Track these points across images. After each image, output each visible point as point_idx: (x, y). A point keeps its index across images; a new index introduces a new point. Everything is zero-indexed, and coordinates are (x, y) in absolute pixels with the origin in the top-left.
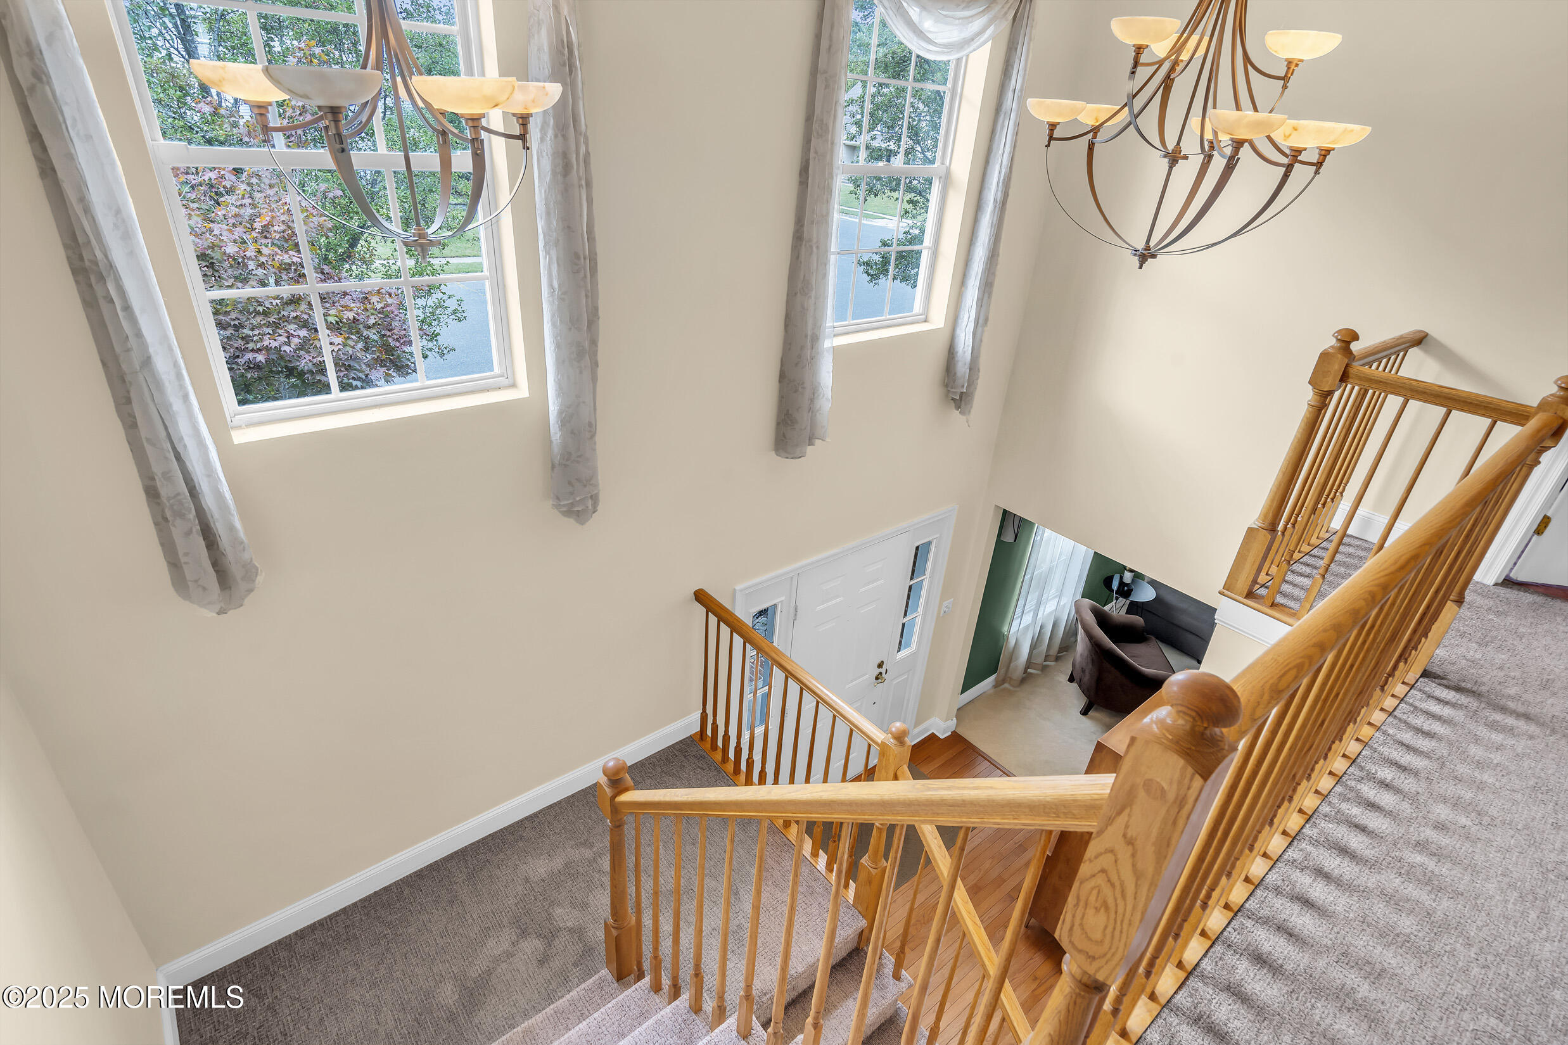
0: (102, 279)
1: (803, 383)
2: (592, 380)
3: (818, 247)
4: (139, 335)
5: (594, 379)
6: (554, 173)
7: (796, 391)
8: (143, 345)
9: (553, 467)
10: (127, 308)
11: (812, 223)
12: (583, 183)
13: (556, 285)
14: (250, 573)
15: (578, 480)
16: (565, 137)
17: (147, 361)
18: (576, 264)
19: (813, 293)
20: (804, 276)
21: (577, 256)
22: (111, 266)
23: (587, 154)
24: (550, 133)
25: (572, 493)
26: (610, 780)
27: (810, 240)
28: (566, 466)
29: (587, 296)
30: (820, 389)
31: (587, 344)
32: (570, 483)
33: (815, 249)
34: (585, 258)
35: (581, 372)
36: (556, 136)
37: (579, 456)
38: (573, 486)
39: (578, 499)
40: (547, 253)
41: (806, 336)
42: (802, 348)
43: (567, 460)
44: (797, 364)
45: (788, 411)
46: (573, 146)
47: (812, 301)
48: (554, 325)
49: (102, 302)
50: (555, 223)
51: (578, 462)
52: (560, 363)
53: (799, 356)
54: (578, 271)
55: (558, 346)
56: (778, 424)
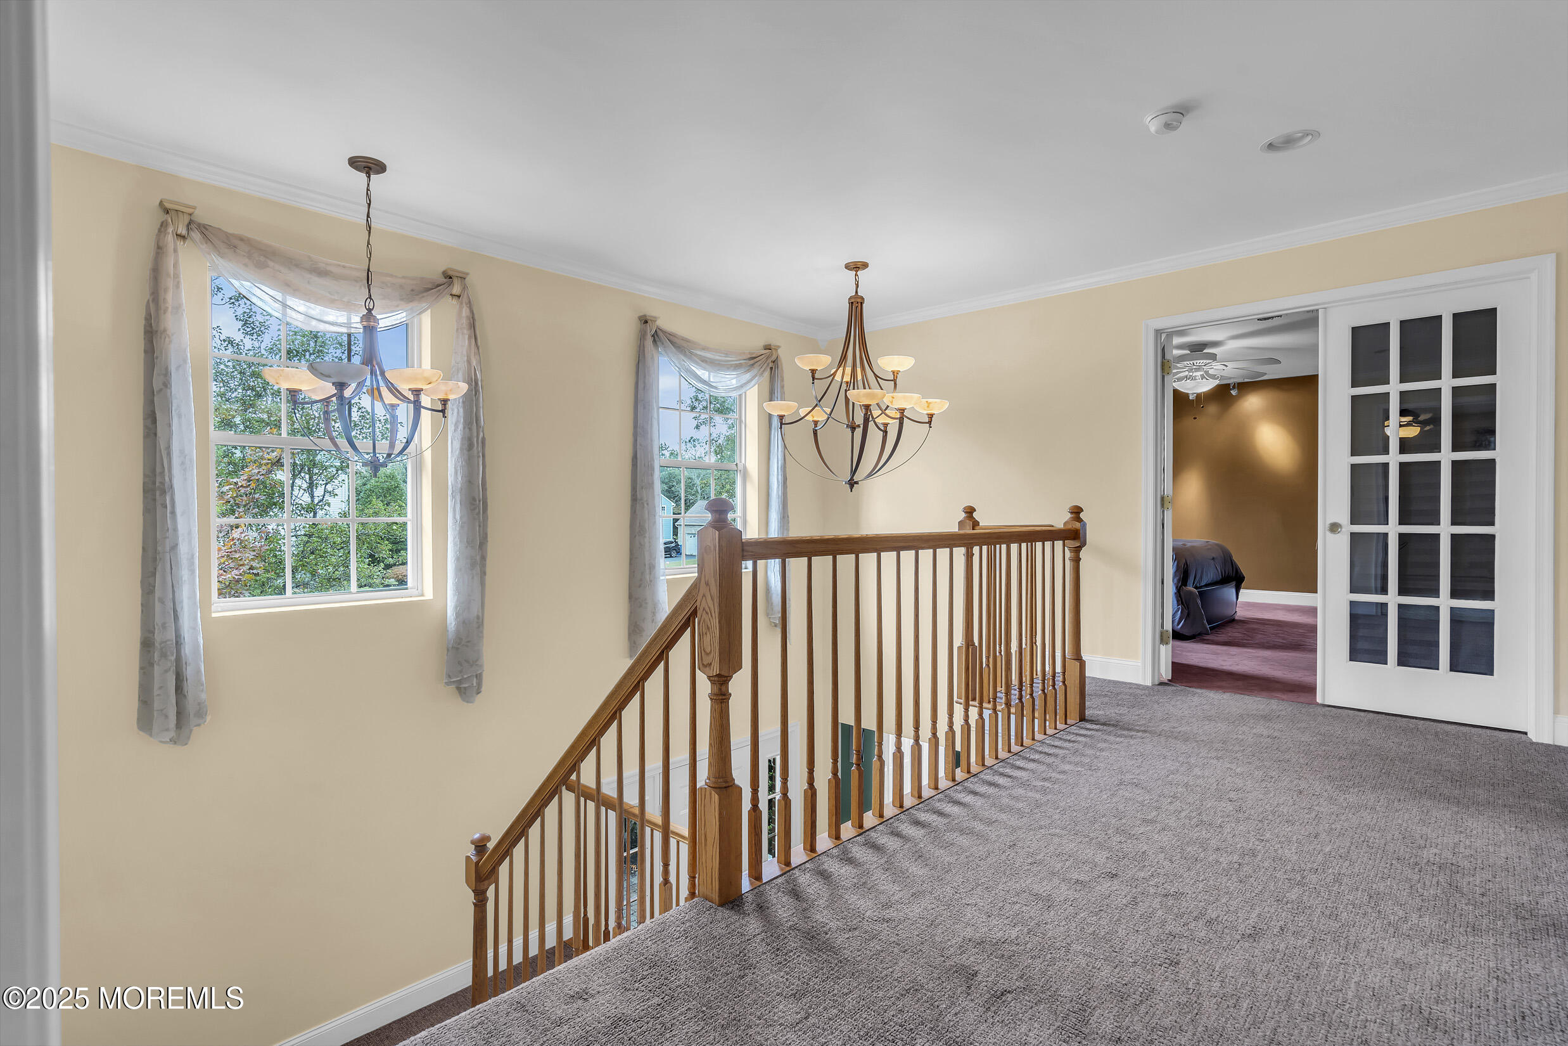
0: (164, 492)
1: (646, 599)
2: (481, 584)
3: (648, 504)
4: (175, 530)
5: (483, 584)
6: (461, 449)
7: (641, 606)
8: (176, 537)
9: (448, 650)
10: (173, 513)
11: (642, 488)
12: (481, 455)
13: (458, 517)
14: (201, 714)
15: (467, 661)
16: (470, 429)
17: (174, 547)
18: (474, 505)
19: (647, 535)
20: (640, 523)
21: (474, 499)
22: (171, 487)
23: (484, 439)
24: (461, 426)
25: (461, 672)
26: (476, 846)
27: (641, 499)
28: (457, 649)
29: (480, 526)
30: (660, 605)
31: (478, 558)
32: (460, 663)
33: (645, 505)
34: (479, 501)
35: (473, 578)
36: (464, 428)
37: (469, 642)
38: (461, 665)
39: (465, 676)
40: (453, 497)
41: (645, 565)
42: (643, 573)
43: (459, 644)
44: (640, 586)
45: (636, 623)
46: (475, 434)
47: (646, 540)
48: (455, 544)
49: (159, 508)
50: (460, 479)
51: (467, 646)
52: (458, 570)
53: (641, 580)
54: (474, 509)
55: (458, 559)
56: (630, 635)
